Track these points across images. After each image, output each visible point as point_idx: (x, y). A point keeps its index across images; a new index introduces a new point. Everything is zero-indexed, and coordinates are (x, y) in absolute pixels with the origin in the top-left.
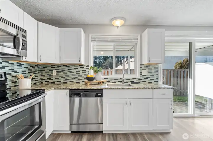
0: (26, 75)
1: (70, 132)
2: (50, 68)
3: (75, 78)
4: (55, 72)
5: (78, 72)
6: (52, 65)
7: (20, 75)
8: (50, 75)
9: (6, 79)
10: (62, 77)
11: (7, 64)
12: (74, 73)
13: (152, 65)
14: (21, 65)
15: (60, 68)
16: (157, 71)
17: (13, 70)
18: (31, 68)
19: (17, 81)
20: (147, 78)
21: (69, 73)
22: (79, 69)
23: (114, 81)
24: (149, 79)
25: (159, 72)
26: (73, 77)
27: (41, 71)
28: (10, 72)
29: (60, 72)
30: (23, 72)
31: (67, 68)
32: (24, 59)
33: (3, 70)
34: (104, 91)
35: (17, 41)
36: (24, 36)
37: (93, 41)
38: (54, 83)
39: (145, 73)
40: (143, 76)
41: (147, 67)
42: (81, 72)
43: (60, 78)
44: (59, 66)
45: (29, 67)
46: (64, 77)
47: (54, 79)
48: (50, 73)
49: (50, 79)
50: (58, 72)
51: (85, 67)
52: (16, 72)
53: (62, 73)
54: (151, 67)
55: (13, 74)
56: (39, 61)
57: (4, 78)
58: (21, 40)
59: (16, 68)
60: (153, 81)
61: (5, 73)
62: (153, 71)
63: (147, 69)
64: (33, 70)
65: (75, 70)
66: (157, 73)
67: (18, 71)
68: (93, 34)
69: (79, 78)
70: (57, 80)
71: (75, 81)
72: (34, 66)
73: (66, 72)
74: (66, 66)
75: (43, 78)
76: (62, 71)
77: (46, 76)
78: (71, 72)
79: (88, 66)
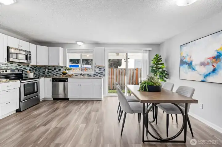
0: (31, 71)
1: (52, 99)
2: (44, 68)
3: (58, 73)
4: (47, 70)
5: (59, 70)
6: (45, 66)
7: (28, 71)
8: (44, 72)
9: (23, 72)
10: (51, 73)
11: (23, 66)
12: (58, 71)
13: (101, 66)
14: (28, 66)
15: (50, 68)
16: (104, 70)
17: (25, 69)
18: (33, 68)
19: (27, 74)
20: (99, 74)
21: (55, 71)
22: (60, 68)
23: (79, 75)
24: (100, 74)
25: (105, 70)
26: (57, 72)
27: (39, 69)
28: (24, 70)
29: (50, 70)
30: (30, 70)
31: (53, 68)
32: (30, 64)
33: (21, 69)
34: (68, 79)
35: (27, 57)
36: (30, 54)
37: (68, 52)
38: (46, 76)
39: (97, 71)
40: (96, 72)
41: (99, 67)
42: (61, 70)
43: (50, 73)
44: (49, 66)
45: (32, 67)
46: (52, 72)
47: (46, 74)
48: (44, 71)
49: (44, 74)
50: (49, 70)
51: (64, 67)
52: (26, 70)
53: (51, 71)
54: (101, 67)
55: (25, 70)
56: (37, 65)
57: (22, 72)
58: (29, 56)
59: (26, 68)
60: (102, 75)
61: (22, 70)
62: (102, 70)
63: (98, 68)
64: (35, 68)
65: (58, 69)
66: (104, 71)
67: (27, 69)
68: (68, 49)
69: (60, 73)
70: (48, 75)
71: (58, 75)
72: (35, 67)
73: (53, 70)
74: (53, 66)
75: (41, 73)
76: (51, 69)
77: (42, 72)
78: (56, 70)
79: (65, 67)
